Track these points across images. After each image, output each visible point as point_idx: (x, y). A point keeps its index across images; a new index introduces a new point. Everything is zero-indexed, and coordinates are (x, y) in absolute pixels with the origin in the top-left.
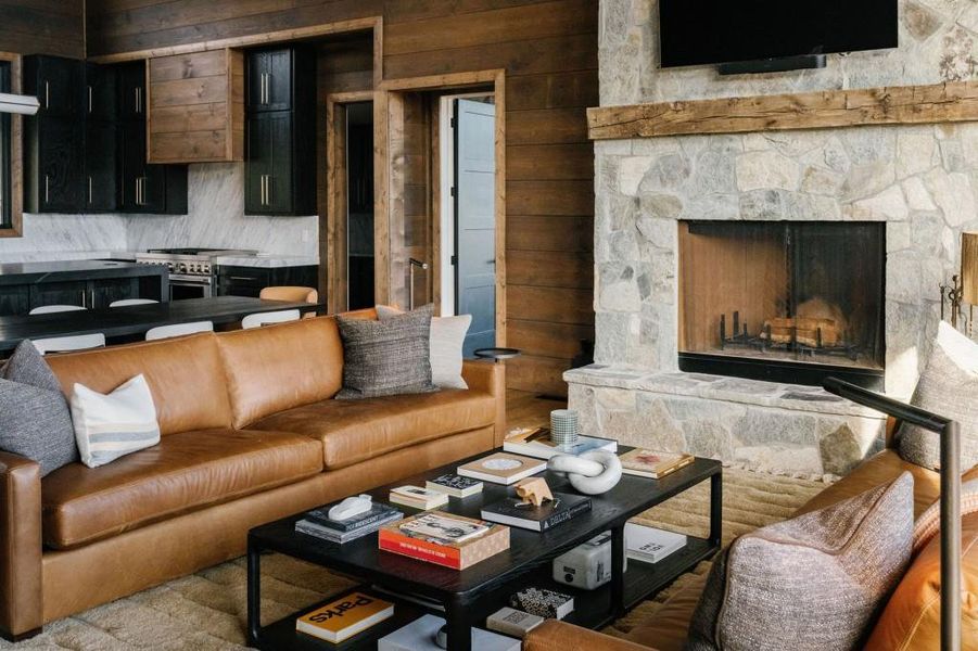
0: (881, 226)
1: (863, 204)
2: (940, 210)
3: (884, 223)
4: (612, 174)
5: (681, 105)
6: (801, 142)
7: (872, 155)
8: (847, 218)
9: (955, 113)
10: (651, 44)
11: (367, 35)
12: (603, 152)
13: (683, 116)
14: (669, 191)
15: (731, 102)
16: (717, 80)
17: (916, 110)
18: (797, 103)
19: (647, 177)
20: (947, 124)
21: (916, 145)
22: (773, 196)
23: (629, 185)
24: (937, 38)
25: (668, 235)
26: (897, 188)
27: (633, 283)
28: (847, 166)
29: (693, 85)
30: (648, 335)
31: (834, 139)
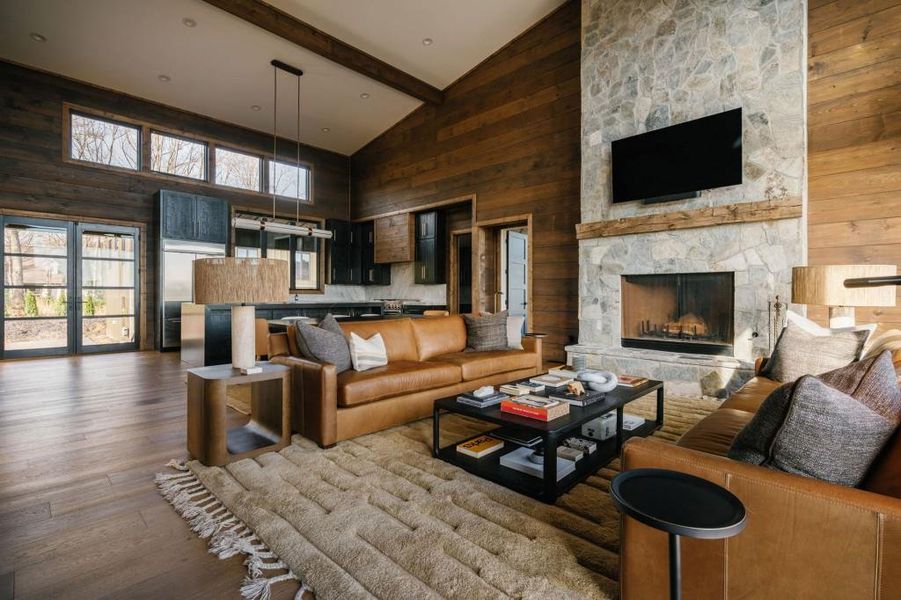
0: (731, 275)
1: (721, 263)
2: (766, 264)
3: (733, 273)
4: (587, 254)
5: (624, 220)
6: (687, 234)
7: (727, 238)
8: (713, 271)
9: (776, 214)
10: (607, 193)
11: (469, 203)
12: (583, 245)
13: (624, 225)
14: (617, 262)
15: (650, 217)
16: (641, 207)
17: (753, 214)
18: (685, 215)
19: (606, 255)
20: (771, 220)
21: (751, 233)
22: (672, 262)
23: (596, 259)
24: (763, 179)
25: (616, 282)
26: (741, 254)
27: (599, 305)
28: (712, 245)
29: (629, 211)
30: (606, 330)
31: (705, 232)
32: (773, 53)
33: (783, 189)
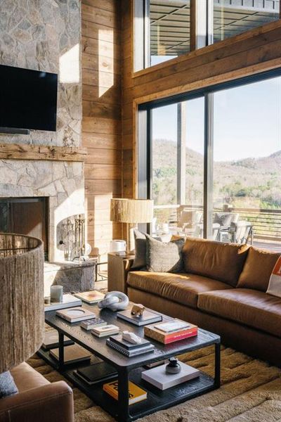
1: (41, 190)
3: (49, 197)
6: (18, 164)
7: (44, 171)
8: (35, 195)
17: (63, 155)
18: (21, 148)
20: (70, 161)
22: (6, 186)
24: (62, 130)
26: (53, 184)
31: (30, 164)
32: (66, 41)
33: (72, 140)
